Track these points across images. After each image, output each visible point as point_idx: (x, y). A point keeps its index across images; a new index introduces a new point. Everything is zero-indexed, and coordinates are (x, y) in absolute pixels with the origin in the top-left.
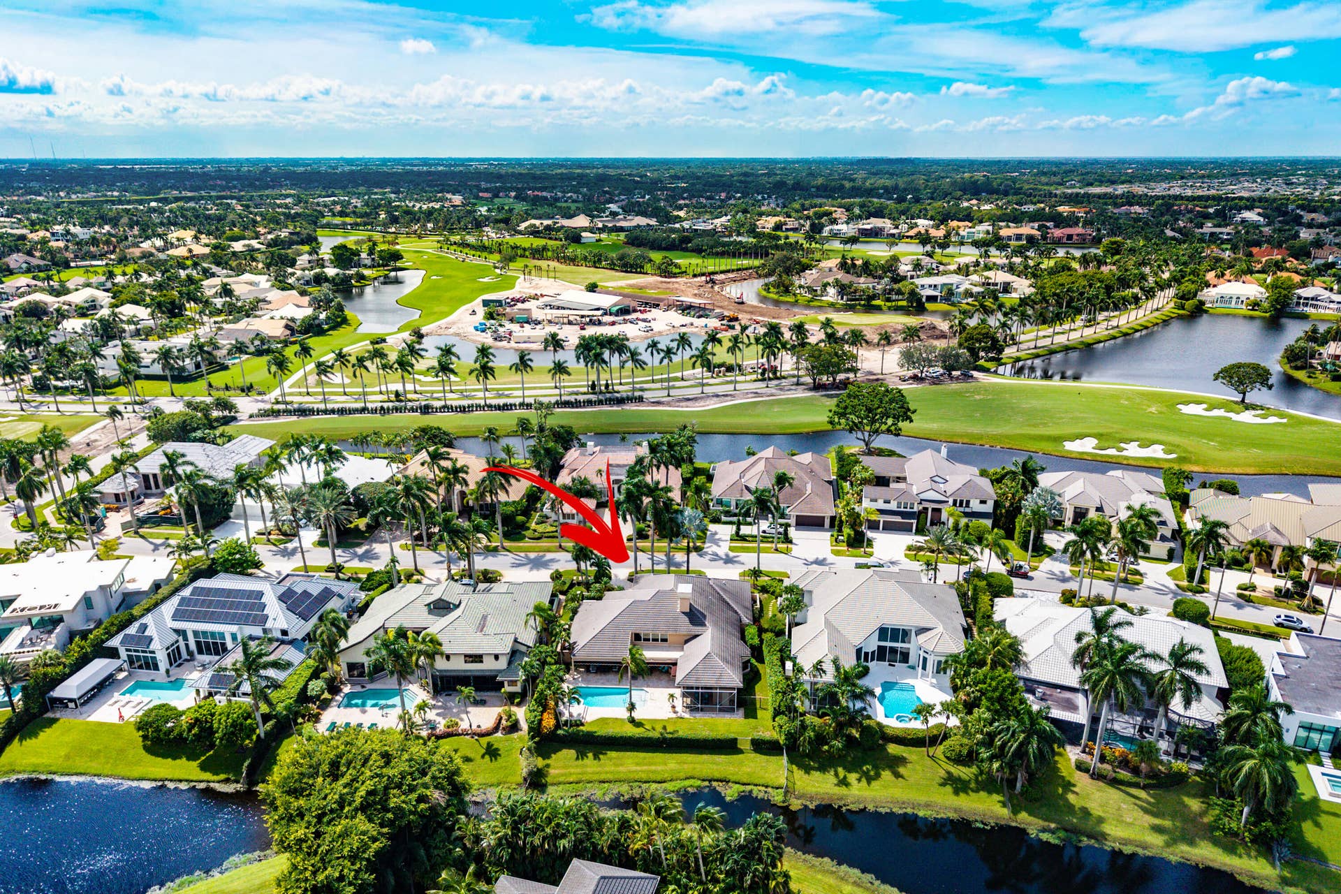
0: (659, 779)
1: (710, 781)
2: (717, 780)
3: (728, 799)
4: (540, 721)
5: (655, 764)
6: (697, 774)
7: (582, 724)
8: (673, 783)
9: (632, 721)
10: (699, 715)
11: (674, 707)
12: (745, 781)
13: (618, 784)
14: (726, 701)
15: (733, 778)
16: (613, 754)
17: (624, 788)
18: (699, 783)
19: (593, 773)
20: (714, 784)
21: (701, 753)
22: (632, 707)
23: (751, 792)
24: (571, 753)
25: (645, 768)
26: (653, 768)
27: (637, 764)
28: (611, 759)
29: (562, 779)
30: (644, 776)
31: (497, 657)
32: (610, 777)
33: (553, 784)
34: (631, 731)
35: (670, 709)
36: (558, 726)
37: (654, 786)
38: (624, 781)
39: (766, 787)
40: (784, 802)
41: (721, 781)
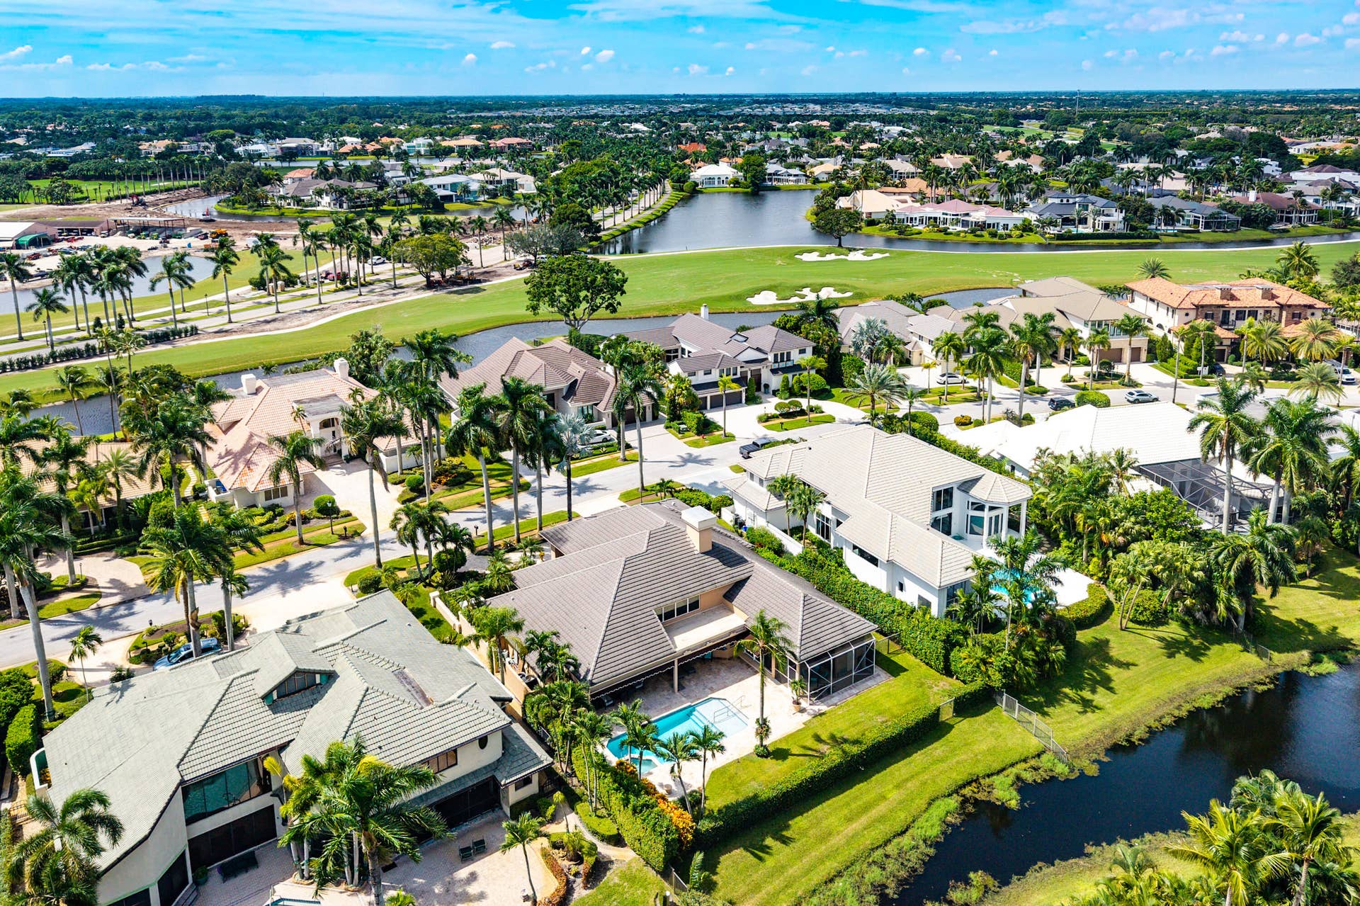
0: (896, 827)
1: (956, 792)
2: (964, 786)
3: (1012, 804)
8: (923, 823)
10: (836, 700)
11: (796, 702)
12: (995, 766)
18: (950, 802)
19: (804, 873)
20: (967, 791)
23: (1019, 776)
26: (874, 812)
28: (803, 832)
30: (875, 835)
31: (483, 742)
32: (830, 865)
37: (903, 841)
38: (856, 860)
39: (1025, 761)
40: (1072, 770)
41: (969, 783)
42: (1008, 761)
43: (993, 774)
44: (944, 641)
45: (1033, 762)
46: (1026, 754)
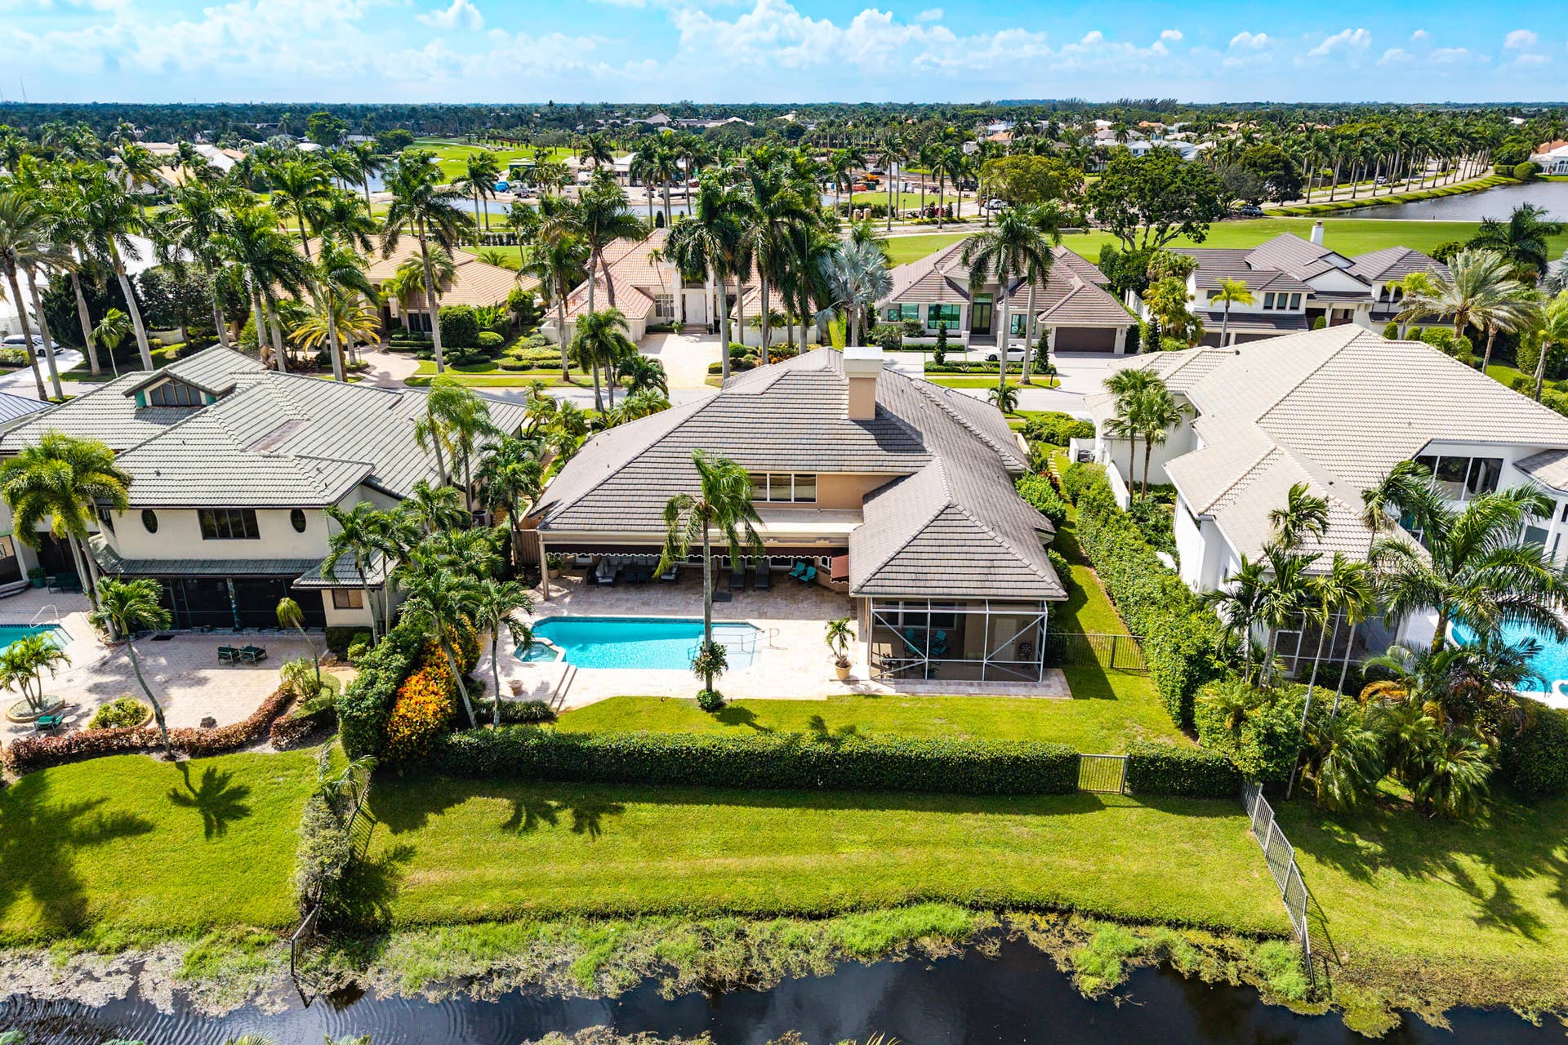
0: (809, 901)
1: (999, 910)
2: (1026, 908)
3: (1088, 985)
4: (390, 701)
5: (792, 847)
6: (946, 881)
7: (549, 717)
8: (865, 921)
9: (713, 704)
10: (924, 689)
11: (843, 664)
12: (1132, 909)
13: (658, 924)
14: (1007, 644)
15: (1086, 898)
16: (643, 812)
17: (679, 941)
18: (960, 918)
19: (568, 882)
20: (1020, 921)
21: (955, 810)
22: (712, 661)
23: (1164, 950)
24: (500, 808)
25: (758, 862)
26: (787, 861)
27: (728, 847)
28: (633, 831)
29: (446, 906)
30: (754, 894)
31: (298, 518)
32: (628, 895)
33: (411, 926)
34: (708, 733)
35: (833, 671)
36: (457, 720)
37: (794, 929)
38: (681, 911)
39: (1218, 931)
40: (1311, 997)
41: (1042, 909)
42: (1172, 912)
43: (1109, 918)
44: (1190, 660)
45: (1232, 943)
46: (1228, 919)
